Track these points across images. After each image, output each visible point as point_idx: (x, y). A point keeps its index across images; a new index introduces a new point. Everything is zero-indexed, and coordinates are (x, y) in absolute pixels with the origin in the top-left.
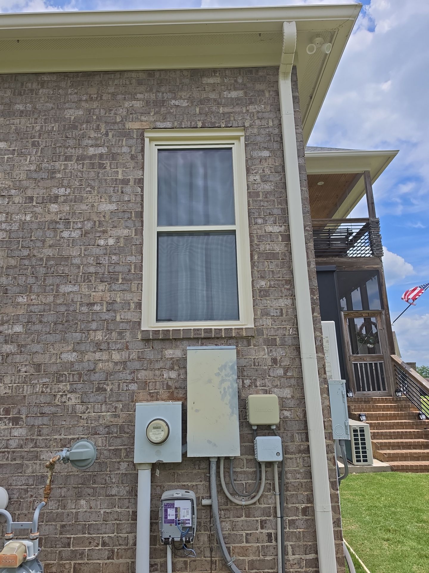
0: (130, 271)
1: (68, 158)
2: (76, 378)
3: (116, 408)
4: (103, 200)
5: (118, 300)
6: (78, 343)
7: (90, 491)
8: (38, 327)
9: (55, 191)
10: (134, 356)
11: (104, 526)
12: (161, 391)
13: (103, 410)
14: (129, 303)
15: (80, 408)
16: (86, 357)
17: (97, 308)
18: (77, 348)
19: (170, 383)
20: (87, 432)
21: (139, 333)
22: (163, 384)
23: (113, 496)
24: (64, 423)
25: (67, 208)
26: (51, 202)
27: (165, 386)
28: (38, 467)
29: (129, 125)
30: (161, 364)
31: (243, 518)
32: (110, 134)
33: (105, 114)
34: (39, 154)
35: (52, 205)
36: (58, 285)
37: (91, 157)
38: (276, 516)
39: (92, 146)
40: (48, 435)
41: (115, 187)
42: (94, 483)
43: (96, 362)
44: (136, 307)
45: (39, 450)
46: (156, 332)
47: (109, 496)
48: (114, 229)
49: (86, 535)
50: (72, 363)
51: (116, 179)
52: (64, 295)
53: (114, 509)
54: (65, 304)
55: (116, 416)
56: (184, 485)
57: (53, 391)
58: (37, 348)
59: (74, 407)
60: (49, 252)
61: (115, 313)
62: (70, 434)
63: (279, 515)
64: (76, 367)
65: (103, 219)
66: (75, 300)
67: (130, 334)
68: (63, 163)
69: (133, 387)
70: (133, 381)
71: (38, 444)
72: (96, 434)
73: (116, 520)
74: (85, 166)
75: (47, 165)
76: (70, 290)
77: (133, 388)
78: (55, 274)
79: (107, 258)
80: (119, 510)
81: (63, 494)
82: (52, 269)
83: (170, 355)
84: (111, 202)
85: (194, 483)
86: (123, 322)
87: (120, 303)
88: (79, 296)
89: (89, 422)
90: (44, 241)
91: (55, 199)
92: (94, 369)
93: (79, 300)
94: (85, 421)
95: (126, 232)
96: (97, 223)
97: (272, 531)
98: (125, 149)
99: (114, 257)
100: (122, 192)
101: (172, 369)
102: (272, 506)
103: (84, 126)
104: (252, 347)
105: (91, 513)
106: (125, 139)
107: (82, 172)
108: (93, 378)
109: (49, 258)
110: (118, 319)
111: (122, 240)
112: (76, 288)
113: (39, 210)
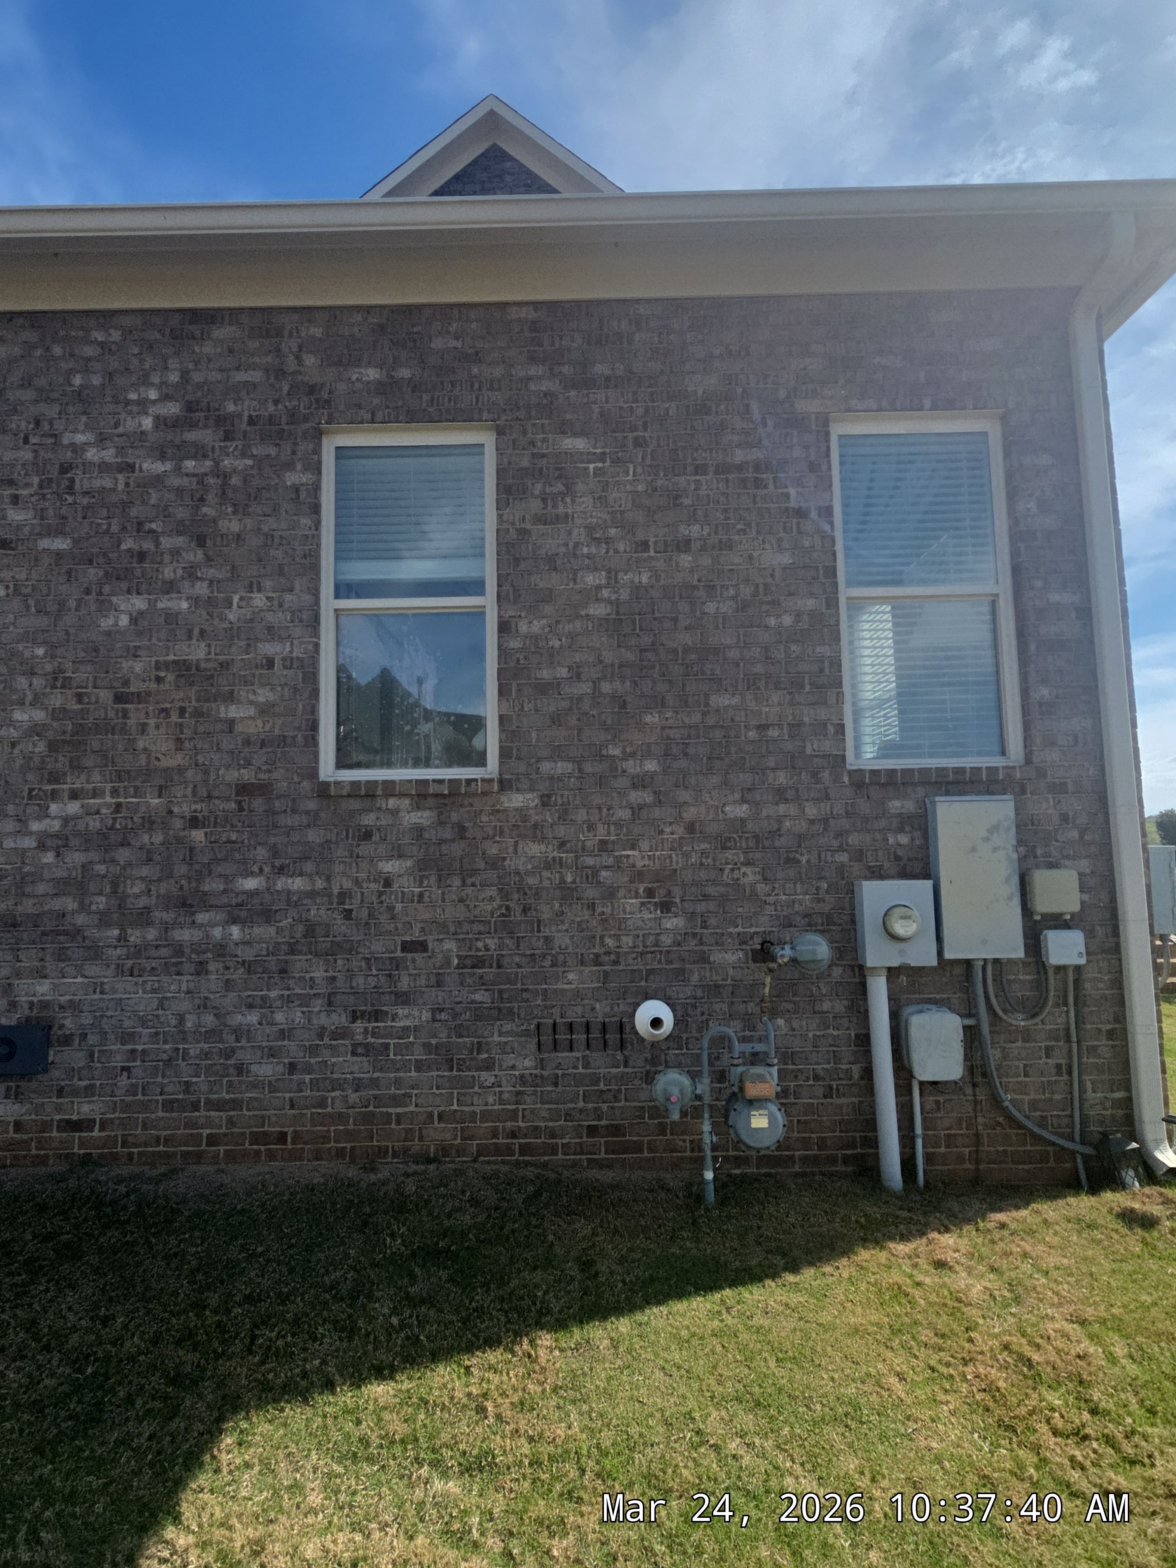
0: (821, 670)
1: (700, 470)
2: (751, 843)
3: (818, 888)
4: (767, 546)
5: (806, 719)
6: (749, 789)
7: (790, 1006)
8: (682, 763)
9: (684, 531)
10: (839, 809)
11: (814, 1054)
12: (887, 865)
13: (798, 891)
14: (825, 725)
15: (761, 888)
16: (764, 811)
17: (773, 733)
18: (749, 797)
19: (900, 852)
20: (777, 923)
21: (845, 774)
22: (889, 854)
23: (823, 1012)
24: (740, 910)
25: (706, 561)
26: (678, 549)
27: (892, 857)
28: (708, 974)
29: (803, 406)
30: (883, 823)
31: (1019, 1044)
32: (770, 423)
33: (758, 383)
34: (648, 461)
35: (683, 556)
36: (707, 696)
37: (740, 468)
38: (1068, 1040)
39: (739, 446)
40: (718, 927)
41: (785, 523)
42: (795, 995)
43: (779, 820)
44: (836, 733)
45: (706, 948)
46: (874, 773)
47: (819, 1013)
48: (789, 599)
49: (791, 1067)
50: (743, 821)
51: (787, 509)
52: (718, 711)
53: (828, 1031)
54: (722, 727)
55: (819, 900)
56: (930, 999)
57: (718, 864)
58: (684, 796)
59: (752, 886)
60: (686, 639)
61: (804, 741)
62: (751, 926)
63: (1074, 1039)
64: (750, 826)
65: (769, 580)
66: (737, 719)
67: (830, 775)
68: (694, 478)
69: (843, 857)
70: (841, 849)
71: (704, 940)
72: (791, 926)
73: (831, 1046)
74: (730, 484)
75: (666, 483)
76: (727, 703)
77: (842, 859)
78: (700, 676)
79: (782, 648)
80: (835, 1033)
81: (750, 1011)
82: (695, 669)
83: (897, 808)
84: (781, 550)
85: (945, 996)
86: (817, 756)
87: (811, 724)
88: (743, 713)
89: (779, 908)
90: (675, 620)
91: (684, 545)
92: (779, 830)
93: (743, 719)
94: (773, 907)
95: (811, 603)
96: (761, 586)
97: (1063, 1062)
98: (797, 452)
99: (793, 647)
100: (800, 533)
101: (901, 830)
102: (1062, 1027)
103: (722, 407)
104: (1029, 795)
105: (794, 1036)
106: (795, 433)
107: (726, 495)
108: (777, 843)
109: (687, 650)
110: (809, 751)
111: (805, 618)
112: (736, 700)
113: (660, 565)
